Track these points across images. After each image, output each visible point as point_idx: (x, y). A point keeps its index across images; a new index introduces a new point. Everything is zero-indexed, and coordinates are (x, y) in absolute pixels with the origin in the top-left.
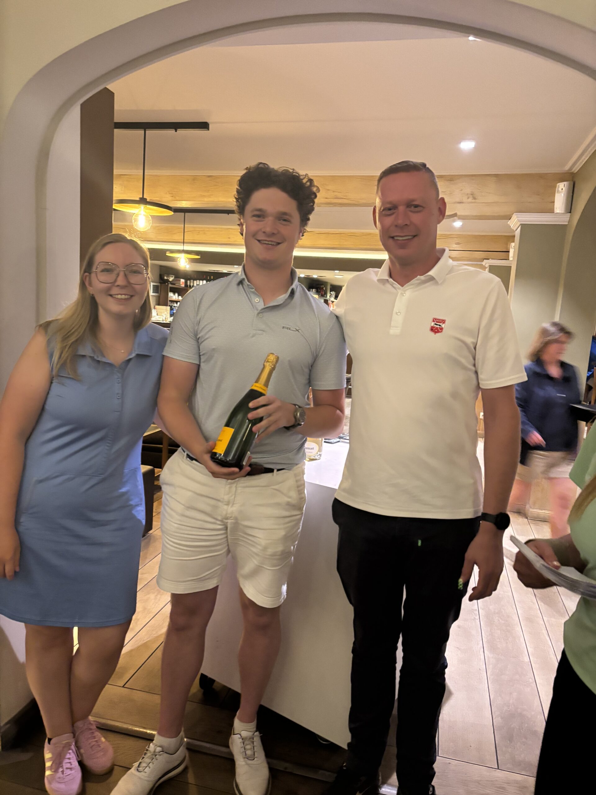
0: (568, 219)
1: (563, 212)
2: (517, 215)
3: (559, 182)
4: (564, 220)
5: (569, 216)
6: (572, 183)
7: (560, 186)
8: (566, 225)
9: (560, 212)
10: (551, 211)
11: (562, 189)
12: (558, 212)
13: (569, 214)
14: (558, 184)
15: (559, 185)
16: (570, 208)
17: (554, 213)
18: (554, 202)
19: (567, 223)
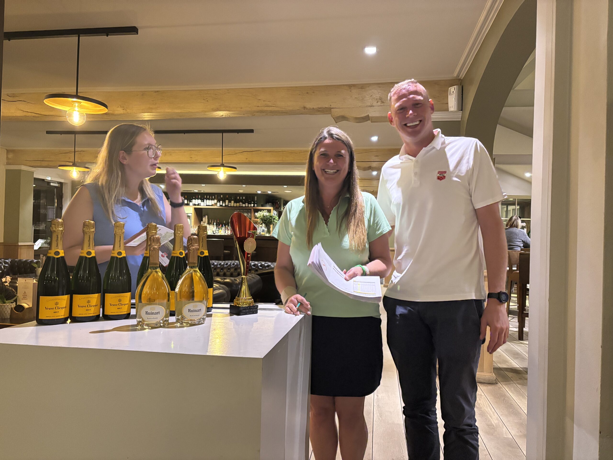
0: (461, 116)
1: (456, 110)
3: (450, 87)
4: (458, 117)
6: (461, 87)
7: (451, 89)
8: (460, 121)
9: (454, 110)
11: (454, 92)
12: (452, 110)
13: (461, 111)
16: (461, 106)
17: (448, 111)
18: (448, 103)
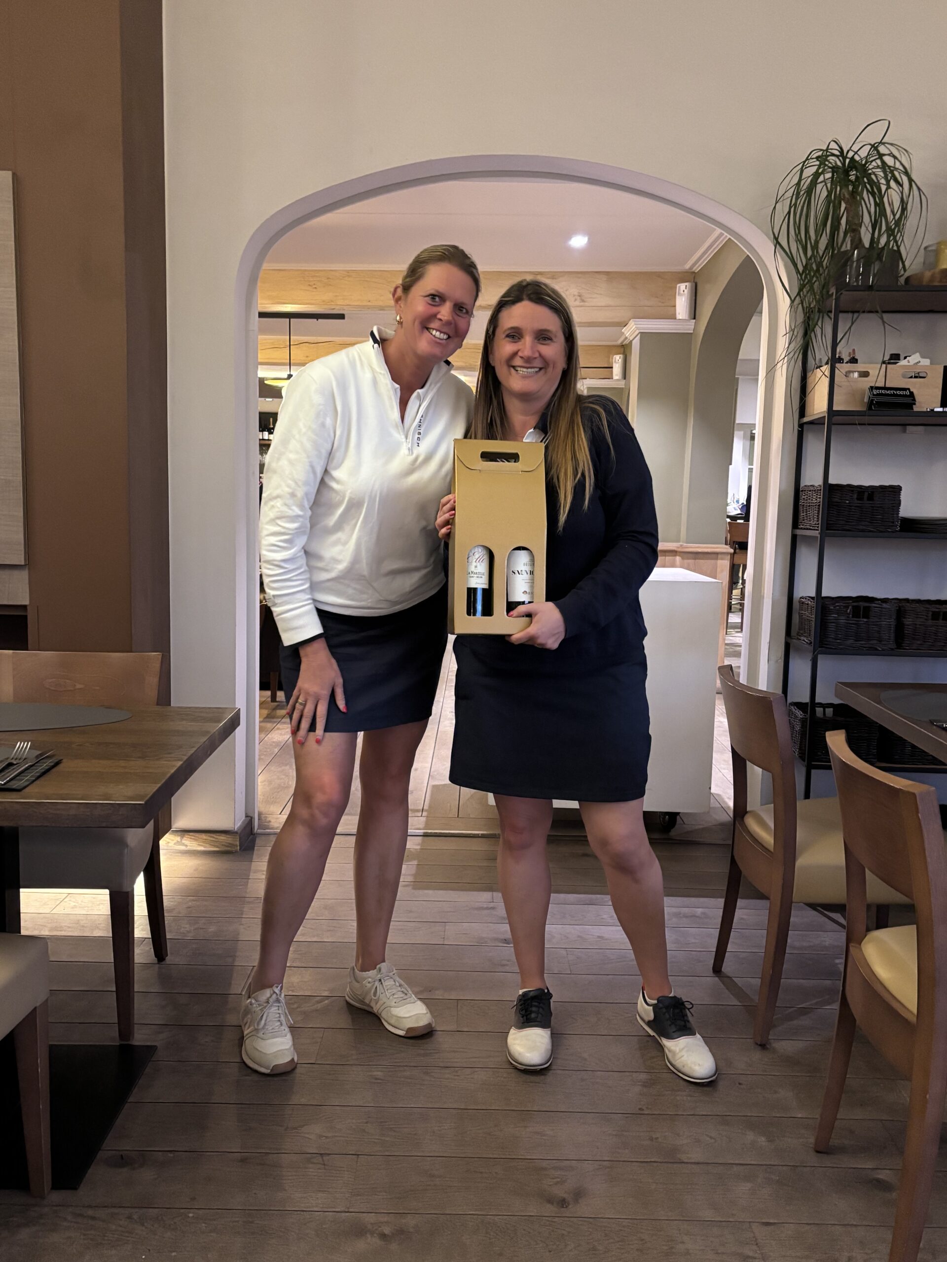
0: (693, 327)
2: (635, 321)
3: (679, 283)
4: (689, 327)
5: (694, 324)
6: (694, 284)
7: (681, 287)
8: (691, 334)
9: (684, 317)
10: (673, 317)
11: (684, 291)
12: (681, 318)
13: (694, 321)
14: (678, 285)
15: (679, 287)
16: (694, 314)
17: (676, 319)
18: (675, 306)
19: (692, 332)
